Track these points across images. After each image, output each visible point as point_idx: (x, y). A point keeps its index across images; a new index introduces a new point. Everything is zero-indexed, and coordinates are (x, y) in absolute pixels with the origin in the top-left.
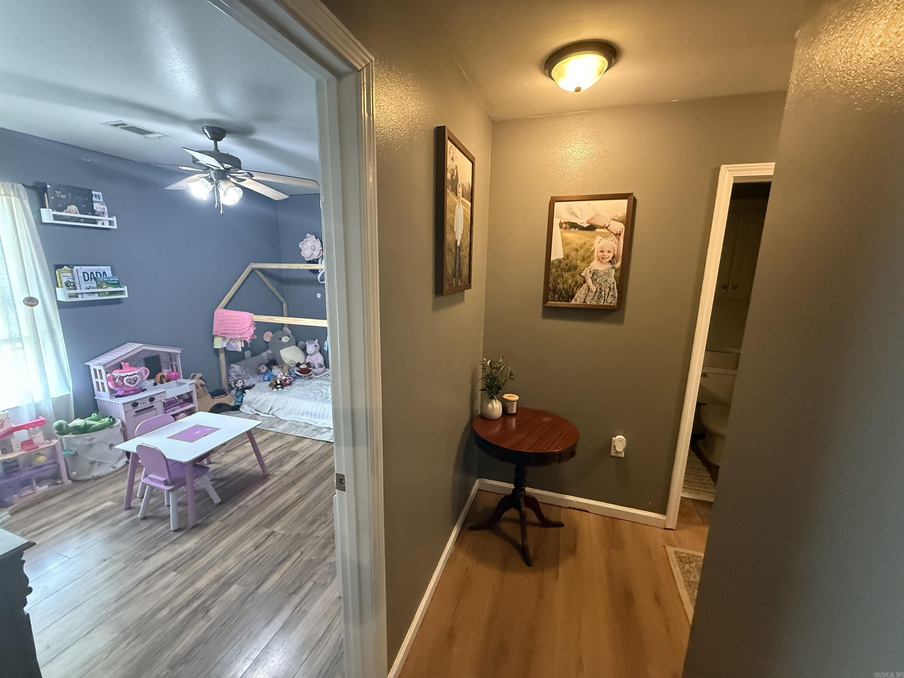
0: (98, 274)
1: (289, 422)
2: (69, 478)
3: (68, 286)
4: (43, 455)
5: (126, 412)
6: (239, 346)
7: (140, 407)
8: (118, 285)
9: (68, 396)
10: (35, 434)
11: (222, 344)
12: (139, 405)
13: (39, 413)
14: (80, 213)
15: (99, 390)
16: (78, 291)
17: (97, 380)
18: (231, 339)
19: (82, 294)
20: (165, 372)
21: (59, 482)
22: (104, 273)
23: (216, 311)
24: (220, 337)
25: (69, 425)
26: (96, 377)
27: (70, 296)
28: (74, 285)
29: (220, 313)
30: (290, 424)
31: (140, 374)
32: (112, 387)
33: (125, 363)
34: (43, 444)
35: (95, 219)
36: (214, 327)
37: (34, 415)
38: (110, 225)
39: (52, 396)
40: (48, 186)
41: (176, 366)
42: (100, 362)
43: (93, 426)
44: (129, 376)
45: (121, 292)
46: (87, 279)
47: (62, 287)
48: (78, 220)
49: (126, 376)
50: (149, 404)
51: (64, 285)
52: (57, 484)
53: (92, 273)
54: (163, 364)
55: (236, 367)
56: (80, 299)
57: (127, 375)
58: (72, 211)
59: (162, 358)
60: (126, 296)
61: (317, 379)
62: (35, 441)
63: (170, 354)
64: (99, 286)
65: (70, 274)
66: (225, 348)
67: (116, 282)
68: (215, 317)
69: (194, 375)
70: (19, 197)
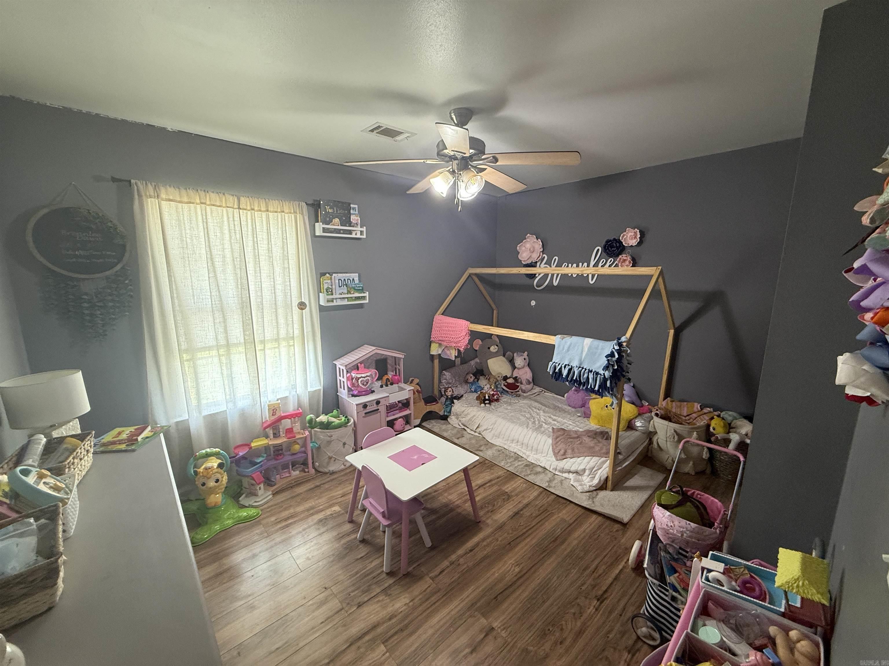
0: (349, 281)
1: (497, 448)
2: (314, 467)
3: (328, 292)
4: (298, 444)
5: (358, 413)
6: (452, 354)
7: (369, 409)
8: (362, 291)
9: (320, 390)
10: (295, 424)
11: (438, 351)
12: (368, 407)
13: (300, 405)
14: (341, 226)
15: (341, 387)
16: (334, 296)
17: (340, 378)
18: (446, 347)
19: (336, 299)
20: (390, 375)
21: (306, 470)
22: (353, 279)
23: (435, 317)
24: (436, 343)
25: (317, 419)
26: (340, 376)
27: (328, 301)
28: (332, 291)
29: (439, 319)
30: (499, 451)
31: (371, 376)
32: (350, 386)
33: (361, 364)
34: (299, 433)
35: (350, 230)
36: (433, 333)
37: (296, 407)
38: (361, 235)
39: (309, 390)
40: (322, 202)
41: (399, 370)
42: (343, 362)
43: (333, 424)
44: (363, 377)
45: (364, 298)
46: (340, 285)
47: (324, 293)
48: (338, 231)
49: (360, 378)
50: (375, 407)
51: (325, 290)
52: (305, 472)
53: (345, 280)
54: (389, 367)
55: (447, 374)
56: (335, 303)
57: (362, 377)
58: (336, 224)
59: (389, 361)
60: (367, 301)
61: (525, 398)
62: (294, 429)
63: (395, 357)
64: (349, 292)
65: (329, 281)
66: (440, 355)
67: (361, 288)
68: (434, 323)
69: (413, 380)
70: (302, 214)
